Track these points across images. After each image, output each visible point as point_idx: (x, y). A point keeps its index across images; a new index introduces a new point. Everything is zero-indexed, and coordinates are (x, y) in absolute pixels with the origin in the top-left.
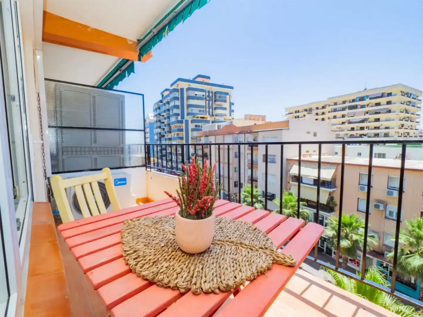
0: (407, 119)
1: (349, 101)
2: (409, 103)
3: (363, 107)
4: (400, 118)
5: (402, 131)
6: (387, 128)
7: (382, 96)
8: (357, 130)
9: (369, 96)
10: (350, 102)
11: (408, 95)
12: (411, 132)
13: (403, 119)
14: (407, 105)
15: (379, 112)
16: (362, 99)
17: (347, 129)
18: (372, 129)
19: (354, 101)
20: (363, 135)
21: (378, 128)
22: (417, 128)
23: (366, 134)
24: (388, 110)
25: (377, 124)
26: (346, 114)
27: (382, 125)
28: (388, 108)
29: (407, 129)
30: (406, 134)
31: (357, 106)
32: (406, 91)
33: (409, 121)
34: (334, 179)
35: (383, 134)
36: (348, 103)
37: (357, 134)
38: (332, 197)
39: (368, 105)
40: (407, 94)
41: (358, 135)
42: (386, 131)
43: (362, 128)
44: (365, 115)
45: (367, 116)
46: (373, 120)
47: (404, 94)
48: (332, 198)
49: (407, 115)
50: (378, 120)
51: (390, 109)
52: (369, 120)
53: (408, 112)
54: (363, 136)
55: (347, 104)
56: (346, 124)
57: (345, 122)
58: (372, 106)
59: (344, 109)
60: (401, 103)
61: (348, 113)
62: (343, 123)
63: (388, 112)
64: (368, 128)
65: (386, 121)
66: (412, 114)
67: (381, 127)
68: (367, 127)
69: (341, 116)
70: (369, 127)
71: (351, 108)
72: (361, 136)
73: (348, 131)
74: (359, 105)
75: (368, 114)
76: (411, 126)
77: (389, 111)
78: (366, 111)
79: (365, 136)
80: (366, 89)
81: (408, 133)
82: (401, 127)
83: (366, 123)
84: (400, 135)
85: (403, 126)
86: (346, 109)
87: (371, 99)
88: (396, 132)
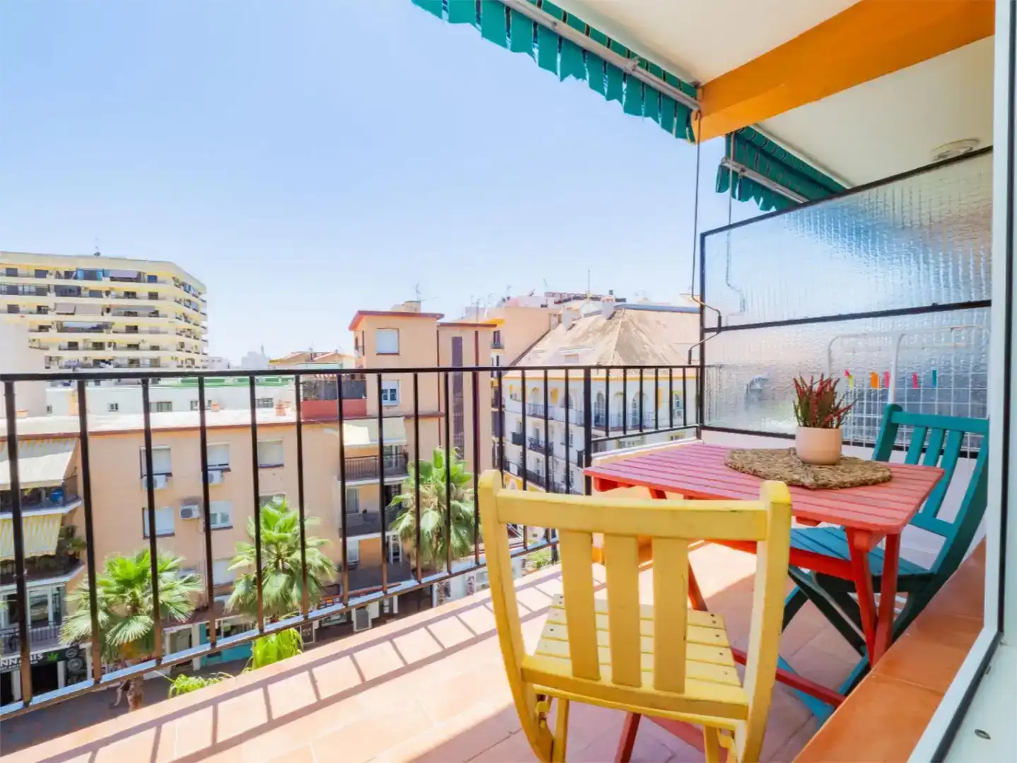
0: (188, 333)
1: (55, 273)
2: (187, 303)
3: (95, 294)
4: (177, 329)
5: (183, 356)
6: (155, 348)
7: (138, 279)
8: (87, 349)
9: (109, 271)
10: (58, 276)
11: (187, 288)
12: (197, 358)
13: (181, 332)
14: (185, 306)
15: (136, 313)
16: (91, 275)
17: (58, 346)
18: (122, 349)
19: (68, 275)
20: (103, 361)
21: (135, 347)
22: (205, 352)
23: (110, 360)
24: (152, 311)
25: (133, 338)
26: (52, 306)
27: (143, 341)
28: (153, 307)
29: (189, 352)
30: (190, 362)
31: (79, 289)
32: (182, 280)
33: (192, 337)
34: (70, 478)
35: (148, 362)
36: (53, 277)
37: (86, 358)
38: (68, 528)
39: (108, 293)
40: (183, 284)
41: (91, 362)
42: (154, 354)
43: (99, 346)
44: (102, 314)
45: (107, 318)
46: (124, 329)
47: (178, 284)
48: (70, 531)
49: (188, 326)
50: (133, 329)
51: (156, 309)
52: (115, 328)
53: (189, 319)
54: (102, 364)
55: (51, 281)
56: (53, 332)
57: (50, 327)
58: (117, 297)
59: (41, 292)
60: (176, 301)
61: (56, 304)
62: (43, 328)
63: (153, 315)
64: (113, 345)
65: (151, 332)
66: (194, 324)
67: (141, 346)
68: (110, 345)
69: (35, 309)
70: (115, 344)
71: (63, 292)
72: (97, 363)
73: (60, 349)
74: (86, 289)
75: (110, 314)
76: (196, 347)
77: (155, 314)
78: (105, 306)
79: (107, 365)
80: (98, 254)
81: (193, 361)
82: (179, 347)
83: (109, 333)
84: (180, 364)
85: (182, 345)
86: (48, 294)
87: (113, 279)
88: (172, 358)
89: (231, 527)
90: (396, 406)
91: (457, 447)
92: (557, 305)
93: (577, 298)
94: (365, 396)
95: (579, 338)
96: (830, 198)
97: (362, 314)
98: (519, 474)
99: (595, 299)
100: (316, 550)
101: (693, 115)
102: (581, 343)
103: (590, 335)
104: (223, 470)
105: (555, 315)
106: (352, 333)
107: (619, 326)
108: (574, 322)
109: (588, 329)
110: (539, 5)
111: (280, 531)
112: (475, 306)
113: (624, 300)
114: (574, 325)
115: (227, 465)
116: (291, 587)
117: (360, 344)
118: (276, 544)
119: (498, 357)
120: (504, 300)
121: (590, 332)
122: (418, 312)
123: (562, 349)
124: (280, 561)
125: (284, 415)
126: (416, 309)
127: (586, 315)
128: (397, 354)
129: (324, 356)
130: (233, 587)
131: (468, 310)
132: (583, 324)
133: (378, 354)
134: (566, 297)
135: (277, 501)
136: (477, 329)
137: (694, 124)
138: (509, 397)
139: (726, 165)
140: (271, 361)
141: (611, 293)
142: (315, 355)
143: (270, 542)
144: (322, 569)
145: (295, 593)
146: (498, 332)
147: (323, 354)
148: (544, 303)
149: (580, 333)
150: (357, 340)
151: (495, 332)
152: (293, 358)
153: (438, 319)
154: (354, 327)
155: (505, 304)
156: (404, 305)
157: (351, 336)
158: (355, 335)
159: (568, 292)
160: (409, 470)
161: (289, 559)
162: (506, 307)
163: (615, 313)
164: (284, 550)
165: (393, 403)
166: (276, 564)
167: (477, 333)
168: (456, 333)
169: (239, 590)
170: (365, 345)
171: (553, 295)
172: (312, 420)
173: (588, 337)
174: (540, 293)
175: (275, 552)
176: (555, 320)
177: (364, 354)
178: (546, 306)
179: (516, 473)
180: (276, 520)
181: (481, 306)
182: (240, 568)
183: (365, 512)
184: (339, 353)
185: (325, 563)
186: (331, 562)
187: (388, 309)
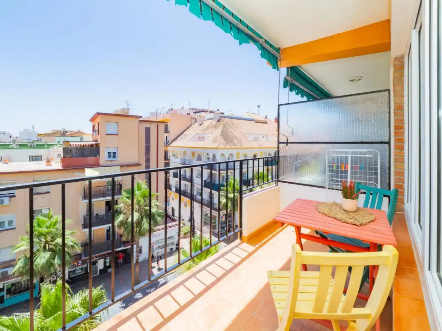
89: (15, 228)
90: (116, 160)
91: (147, 180)
92: (194, 114)
93: (203, 111)
94: (99, 155)
95: (205, 130)
96: (327, 99)
97: (98, 114)
98: (176, 192)
99: (211, 112)
100: (69, 236)
101: (278, 60)
102: (205, 132)
103: (210, 128)
104: (10, 197)
105: (194, 119)
106: (91, 123)
107: (222, 126)
108: (202, 122)
109: (209, 126)
110: (214, 1)
111: (47, 228)
112: (155, 112)
113: (223, 113)
114: (202, 123)
115: (14, 193)
116: (54, 259)
117: (96, 128)
118: (45, 236)
119: (167, 137)
120: (170, 110)
121: (210, 127)
122: (128, 114)
123: (197, 134)
124: (47, 245)
125: (51, 165)
126: (127, 113)
127: (208, 119)
128: (118, 135)
129: (72, 133)
130: (16, 262)
131: (152, 114)
132: (206, 123)
133: (107, 135)
134: (198, 111)
135: (45, 211)
136: (158, 124)
137: (279, 63)
138: (172, 155)
139: (287, 78)
140: (39, 135)
141: (218, 110)
142: (66, 132)
143: (40, 234)
144: (72, 247)
145: (57, 261)
146: (167, 125)
147: (71, 132)
148: (189, 113)
149: (205, 127)
150: (94, 127)
151: (165, 125)
152: (52, 133)
153: (139, 118)
154: (92, 120)
155: (170, 112)
156: (120, 110)
157: (91, 124)
158: (93, 124)
159: (199, 109)
160: (122, 193)
161: (53, 243)
162: (171, 113)
163: (220, 119)
164: (49, 239)
165: (114, 159)
166: (45, 247)
167: (158, 126)
168: (148, 125)
169: (20, 264)
170: (100, 130)
171: (193, 109)
172: (67, 168)
173: (209, 129)
174: (187, 108)
175: (44, 240)
176: (193, 121)
177: (98, 134)
178: (189, 114)
179: (175, 191)
180: (44, 222)
181: (159, 112)
182: (20, 252)
183: (97, 215)
184: (80, 131)
185: (75, 243)
186: (78, 242)
187: (112, 112)
